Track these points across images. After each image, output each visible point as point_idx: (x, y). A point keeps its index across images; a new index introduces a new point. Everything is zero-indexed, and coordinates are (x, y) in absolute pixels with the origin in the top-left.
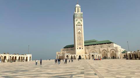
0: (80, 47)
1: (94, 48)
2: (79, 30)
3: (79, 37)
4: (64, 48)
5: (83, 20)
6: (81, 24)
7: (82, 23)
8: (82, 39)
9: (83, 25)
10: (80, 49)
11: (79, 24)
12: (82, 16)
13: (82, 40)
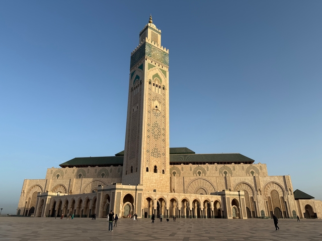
0: (154, 164)
1: (199, 173)
2: (156, 103)
3: (156, 125)
4: (61, 165)
5: (168, 73)
6: (163, 83)
7: (166, 82)
8: (164, 135)
9: (167, 88)
10: (155, 171)
11: (157, 83)
12: (167, 59)
13: (164, 140)
